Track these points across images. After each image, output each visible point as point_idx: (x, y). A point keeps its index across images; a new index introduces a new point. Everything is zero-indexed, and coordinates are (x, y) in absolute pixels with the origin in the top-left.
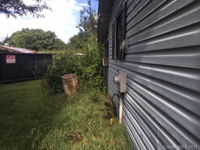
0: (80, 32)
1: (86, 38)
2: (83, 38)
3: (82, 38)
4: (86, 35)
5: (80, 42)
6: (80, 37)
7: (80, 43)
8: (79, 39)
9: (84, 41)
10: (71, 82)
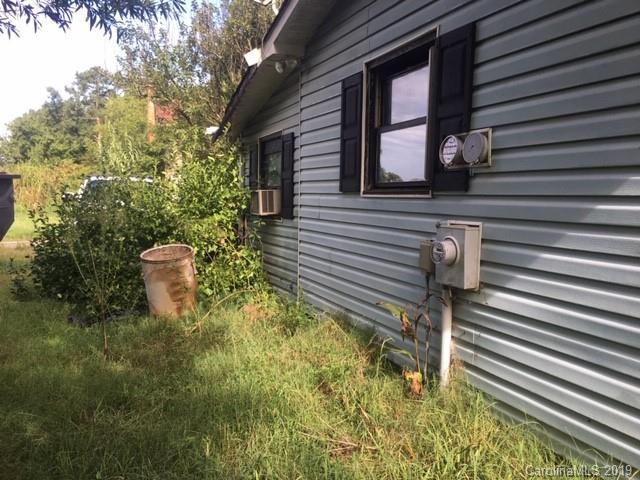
0: (49, 101)
1: (74, 124)
2: (63, 123)
3: (58, 121)
4: (72, 112)
5: (52, 138)
6: (49, 118)
7: (52, 141)
8: (48, 124)
9: (65, 133)
10: (177, 271)
